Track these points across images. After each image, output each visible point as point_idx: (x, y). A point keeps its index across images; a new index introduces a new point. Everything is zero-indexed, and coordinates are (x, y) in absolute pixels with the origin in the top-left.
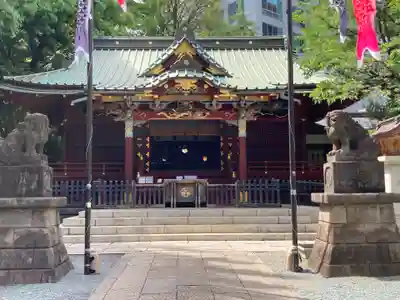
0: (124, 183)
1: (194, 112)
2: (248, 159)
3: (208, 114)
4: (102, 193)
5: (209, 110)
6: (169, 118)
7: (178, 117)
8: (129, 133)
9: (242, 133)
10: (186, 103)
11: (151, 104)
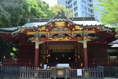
0: (34, 68)
1: (64, 38)
2: (88, 58)
3: (70, 38)
4: (24, 72)
5: (70, 37)
6: (53, 40)
7: (57, 40)
8: (37, 47)
9: (85, 46)
10: (61, 34)
11: (46, 35)
